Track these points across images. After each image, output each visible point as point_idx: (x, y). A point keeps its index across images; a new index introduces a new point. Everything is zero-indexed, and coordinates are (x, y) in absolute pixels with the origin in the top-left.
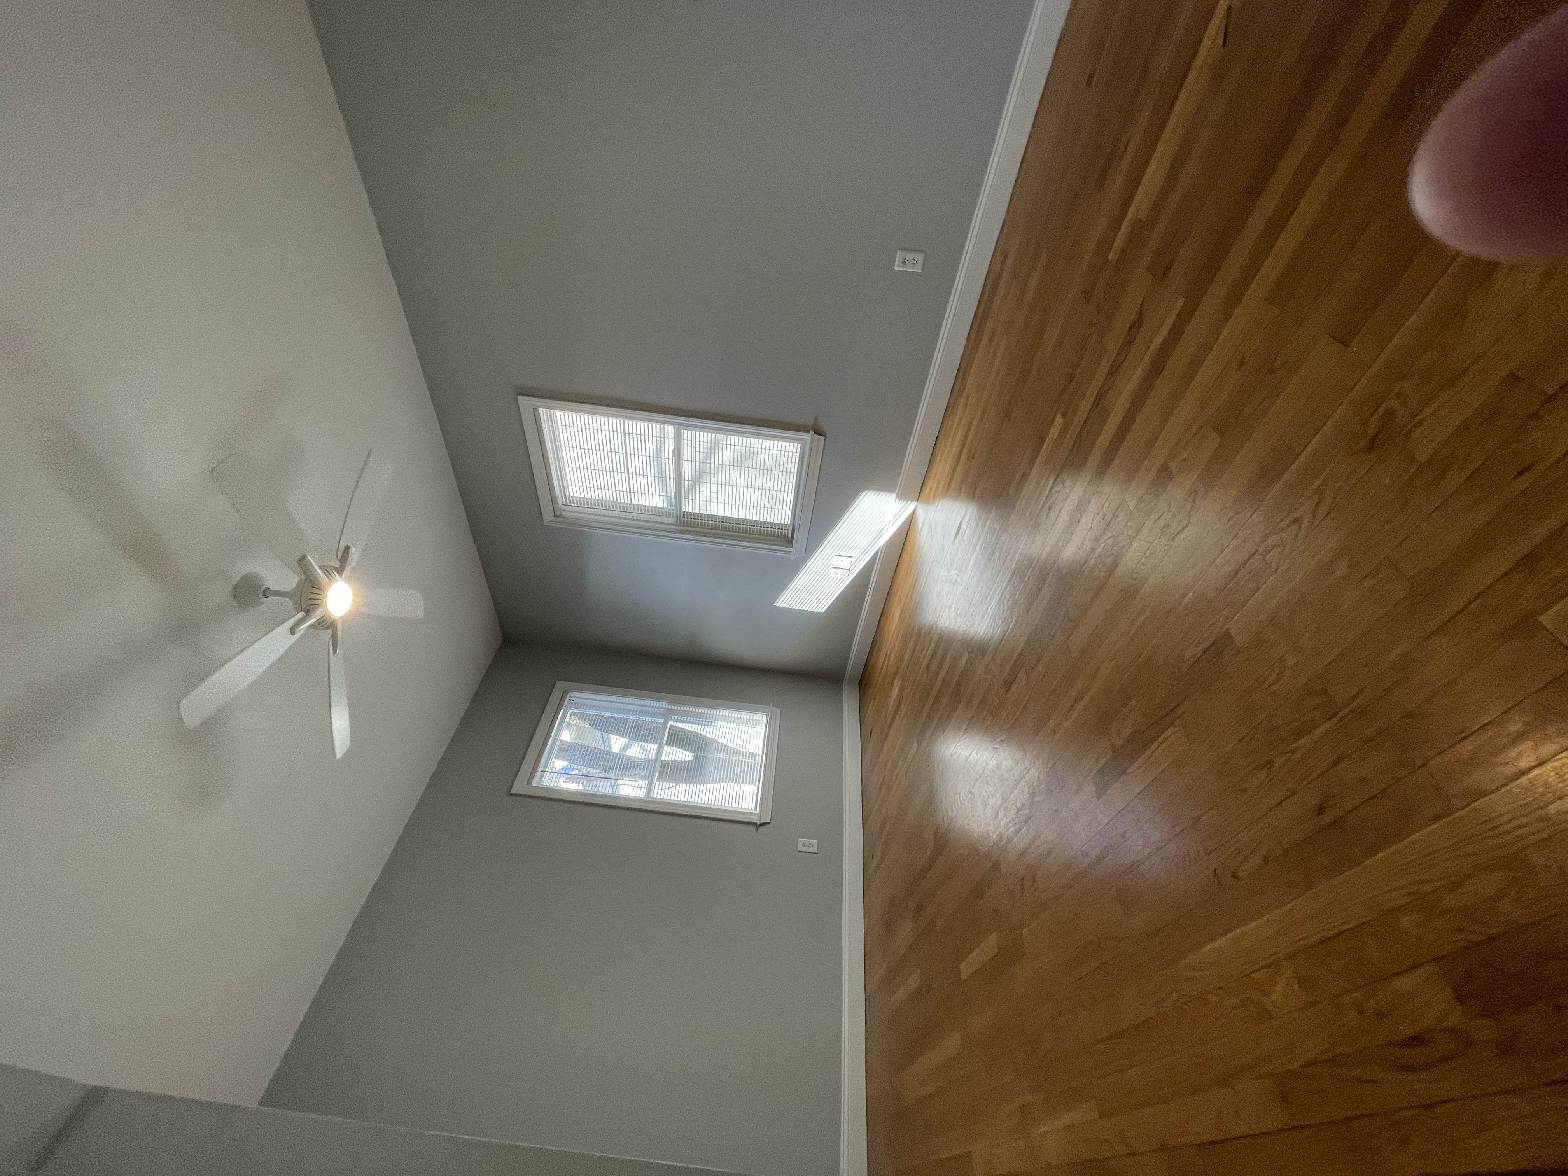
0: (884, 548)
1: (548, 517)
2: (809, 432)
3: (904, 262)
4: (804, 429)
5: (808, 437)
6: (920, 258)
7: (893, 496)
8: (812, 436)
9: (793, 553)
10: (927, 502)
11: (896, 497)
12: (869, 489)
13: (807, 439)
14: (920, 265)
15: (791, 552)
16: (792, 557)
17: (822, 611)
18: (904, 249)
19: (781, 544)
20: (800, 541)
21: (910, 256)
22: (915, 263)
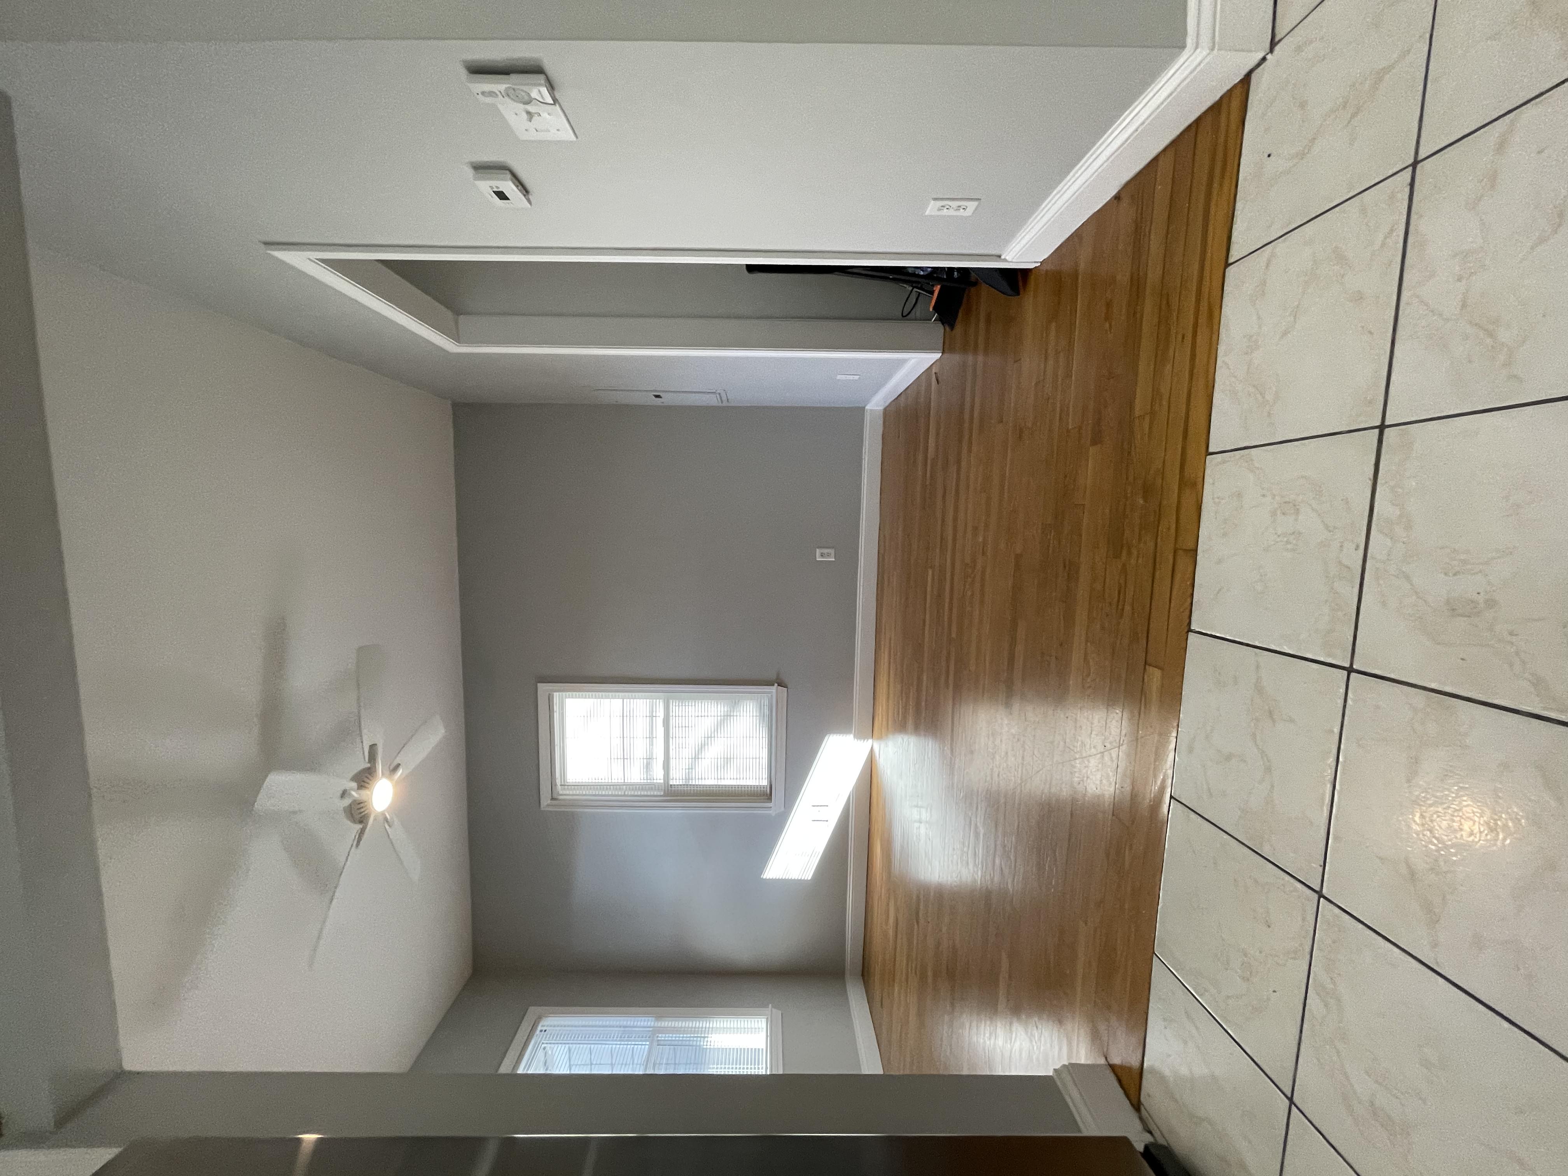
0: (854, 793)
1: (545, 801)
2: (773, 685)
3: (822, 556)
4: (770, 683)
5: (774, 689)
6: (832, 551)
7: (851, 736)
8: (777, 688)
9: (775, 807)
10: (880, 738)
11: (854, 737)
12: (830, 733)
13: (772, 692)
14: (833, 555)
15: (771, 807)
16: (772, 812)
17: (809, 878)
18: (819, 547)
19: (762, 801)
20: (778, 795)
21: (825, 551)
22: (829, 555)
